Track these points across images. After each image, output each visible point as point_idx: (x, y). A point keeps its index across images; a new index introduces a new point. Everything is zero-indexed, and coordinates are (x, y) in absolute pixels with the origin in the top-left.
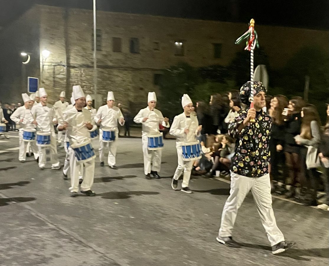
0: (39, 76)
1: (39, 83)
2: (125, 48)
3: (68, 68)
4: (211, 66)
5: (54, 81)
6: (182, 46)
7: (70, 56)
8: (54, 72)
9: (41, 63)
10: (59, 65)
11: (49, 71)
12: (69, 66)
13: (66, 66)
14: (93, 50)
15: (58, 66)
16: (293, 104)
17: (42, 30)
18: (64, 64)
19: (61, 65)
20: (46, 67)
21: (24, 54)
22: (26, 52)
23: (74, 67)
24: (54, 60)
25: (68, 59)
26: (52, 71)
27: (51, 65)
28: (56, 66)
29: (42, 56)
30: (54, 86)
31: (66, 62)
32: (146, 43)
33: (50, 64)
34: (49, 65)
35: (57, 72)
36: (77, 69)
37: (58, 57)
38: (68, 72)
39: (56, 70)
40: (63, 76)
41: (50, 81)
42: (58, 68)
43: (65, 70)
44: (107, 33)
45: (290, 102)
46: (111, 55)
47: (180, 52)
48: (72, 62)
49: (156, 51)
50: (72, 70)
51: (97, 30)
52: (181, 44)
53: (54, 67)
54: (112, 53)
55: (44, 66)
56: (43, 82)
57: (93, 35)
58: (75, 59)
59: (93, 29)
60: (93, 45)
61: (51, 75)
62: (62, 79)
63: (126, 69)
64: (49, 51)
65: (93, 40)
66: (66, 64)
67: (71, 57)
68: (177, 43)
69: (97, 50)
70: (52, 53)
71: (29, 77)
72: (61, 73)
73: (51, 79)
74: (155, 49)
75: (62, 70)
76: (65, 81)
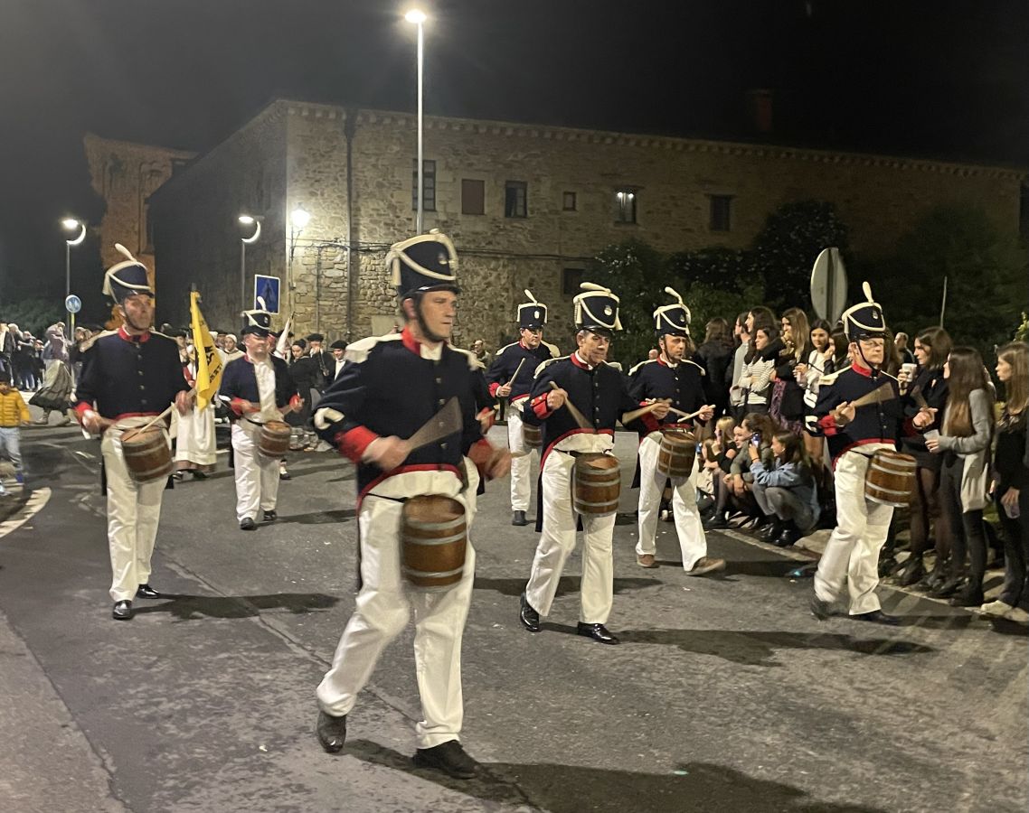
0: (282, 271)
1: (283, 291)
2: (494, 204)
3: (353, 254)
4: (703, 251)
5: (319, 285)
6: (634, 200)
7: (358, 224)
8: (319, 264)
9: (288, 243)
10: (330, 246)
11: (307, 260)
12: (355, 249)
13: (349, 249)
14: (415, 210)
15: (329, 249)
16: (927, 348)
17: (291, 162)
18: (343, 244)
19: (338, 246)
20: (299, 252)
21: (246, 220)
22: (251, 213)
23: (368, 251)
24: (317, 233)
25: (354, 230)
26: (313, 261)
27: (312, 246)
28: (325, 249)
29: (291, 223)
30: (318, 297)
31: (348, 239)
32: (543, 193)
33: (310, 243)
34: (306, 247)
35: (325, 264)
36: (375, 256)
37: (329, 227)
38: (354, 263)
39: (324, 258)
40: (341, 273)
41: (308, 284)
42: (328, 254)
43: (347, 259)
44: (448, 167)
45: (917, 343)
46: (457, 223)
47: (629, 216)
48: (364, 239)
49: (567, 213)
50: (364, 259)
51: (424, 161)
52: (631, 196)
53: (320, 251)
54: (460, 217)
55: (295, 249)
56: (293, 289)
57: (416, 174)
58: (371, 232)
59: (416, 160)
60: (415, 199)
61: (311, 270)
62: (337, 280)
63: (495, 256)
64: (310, 211)
65: (416, 188)
66: (348, 244)
67: (361, 227)
68: (620, 195)
69: (425, 210)
70: (315, 217)
71: (256, 276)
72: (336, 266)
73: (311, 279)
74: (565, 209)
75: (338, 259)
76: (346, 284)
